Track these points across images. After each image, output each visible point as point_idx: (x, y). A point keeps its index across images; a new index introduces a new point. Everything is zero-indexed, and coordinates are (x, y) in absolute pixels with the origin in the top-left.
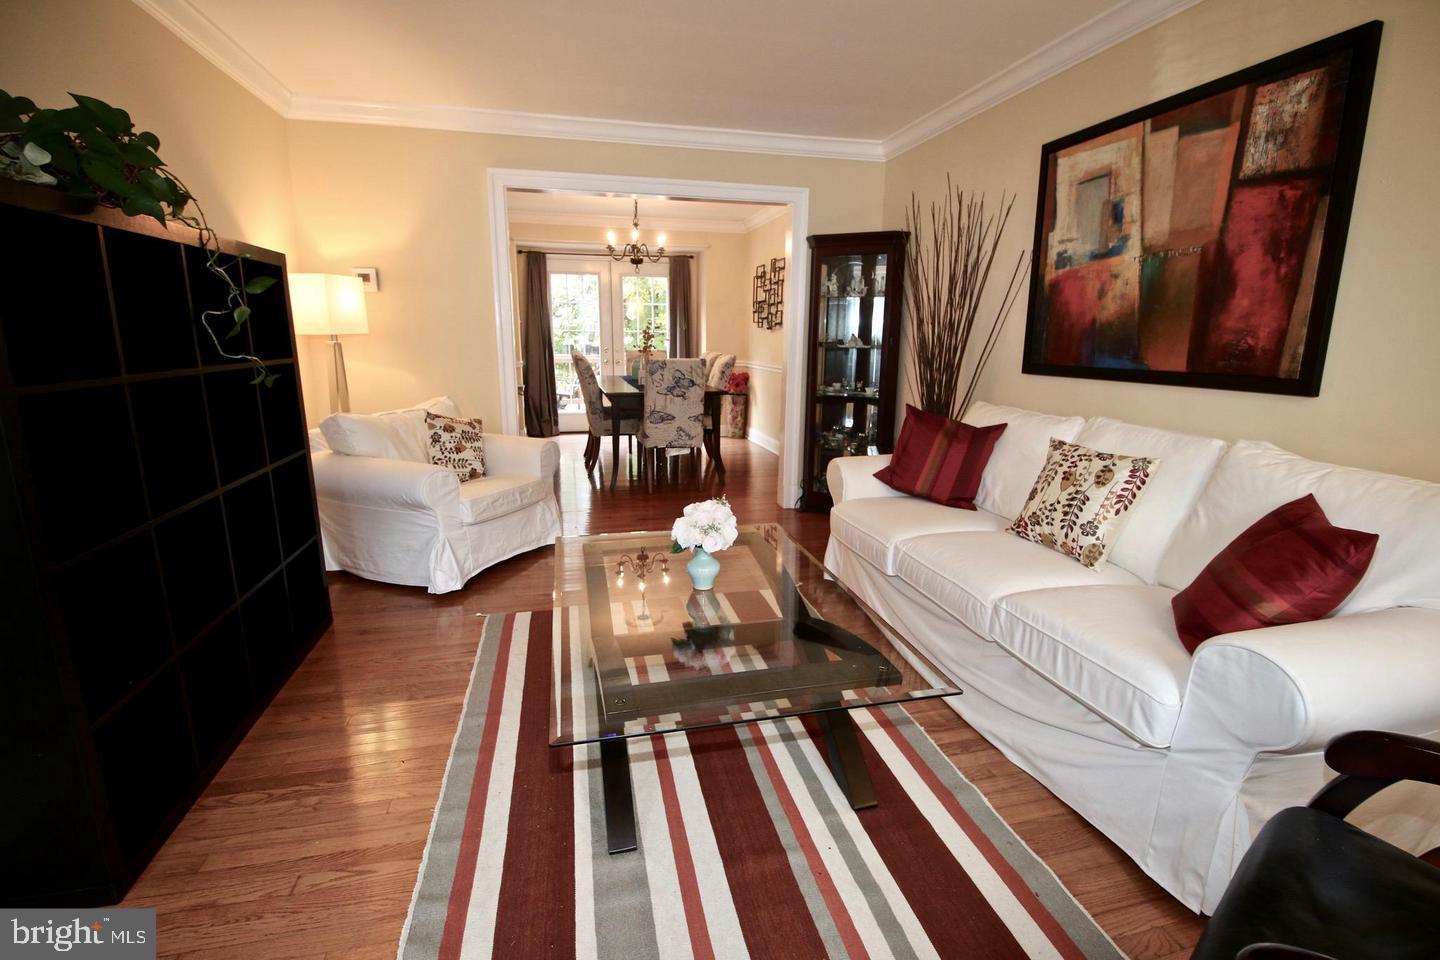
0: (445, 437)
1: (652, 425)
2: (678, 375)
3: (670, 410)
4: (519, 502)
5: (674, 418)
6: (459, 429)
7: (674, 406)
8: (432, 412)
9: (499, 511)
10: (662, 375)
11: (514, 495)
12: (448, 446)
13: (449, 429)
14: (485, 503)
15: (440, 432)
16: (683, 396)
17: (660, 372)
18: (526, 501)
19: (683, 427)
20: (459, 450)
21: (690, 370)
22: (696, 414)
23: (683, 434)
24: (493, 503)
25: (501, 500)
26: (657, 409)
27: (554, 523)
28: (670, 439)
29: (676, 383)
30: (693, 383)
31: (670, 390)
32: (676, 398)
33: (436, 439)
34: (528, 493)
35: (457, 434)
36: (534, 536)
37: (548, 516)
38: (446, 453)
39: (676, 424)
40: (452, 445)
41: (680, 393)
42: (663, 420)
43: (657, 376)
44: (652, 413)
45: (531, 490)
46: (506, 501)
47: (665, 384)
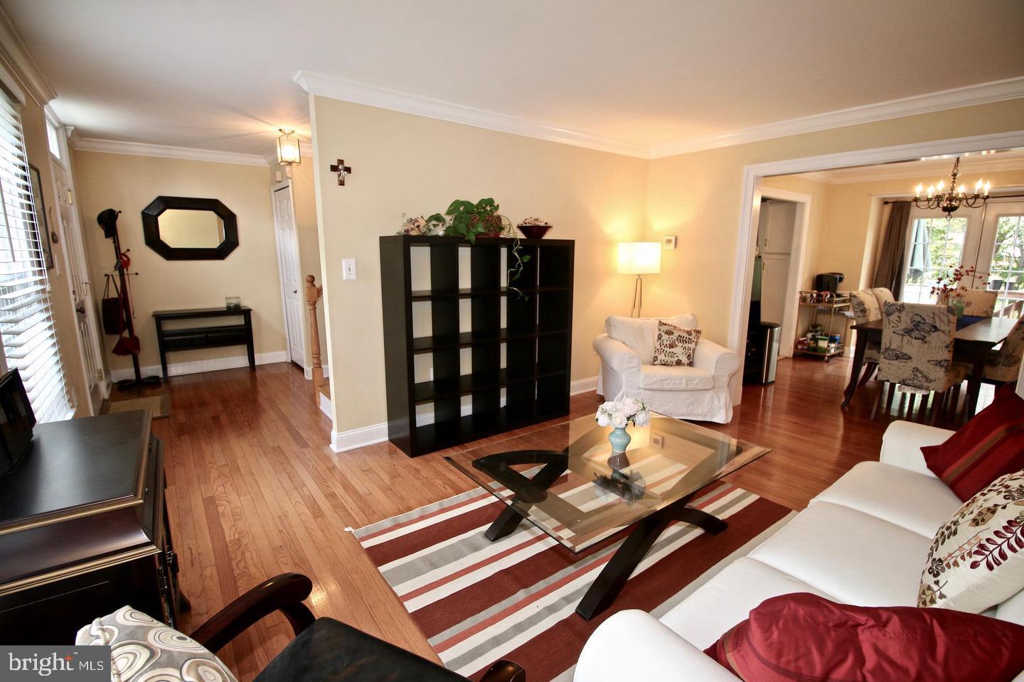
0: (665, 337)
1: (884, 360)
2: (918, 319)
3: (907, 350)
4: (685, 385)
5: (910, 358)
6: (676, 334)
7: (911, 347)
8: (663, 321)
9: (666, 387)
10: (899, 317)
11: (681, 379)
12: (665, 343)
13: (669, 333)
14: (655, 379)
15: (663, 334)
16: (923, 339)
17: (897, 314)
18: (690, 387)
19: (919, 368)
20: (671, 346)
21: (932, 316)
22: (939, 358)
23: (919, 375)
24: (661, 381)
25: (668, 381)
26: (892, 347)
27: (720, 408)
28: (904, 377)
29: (914, 326)
30: (936, 329)
31: (908, 332)
32: (913, 340)
33: (660, 337)
34: (695, 382)
35: (674, 337)
36: (700, 412)
37: (716, 402)
38: (663, 347)
39: (912, 364)
40: (668, 343)
41: (918, 336)
42: (897, 358)
43: (894, 318)
44: (887, 349)
45: (698, 381)
46: (672, 382)
47: (902, 326)
